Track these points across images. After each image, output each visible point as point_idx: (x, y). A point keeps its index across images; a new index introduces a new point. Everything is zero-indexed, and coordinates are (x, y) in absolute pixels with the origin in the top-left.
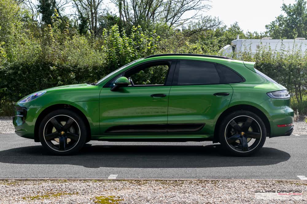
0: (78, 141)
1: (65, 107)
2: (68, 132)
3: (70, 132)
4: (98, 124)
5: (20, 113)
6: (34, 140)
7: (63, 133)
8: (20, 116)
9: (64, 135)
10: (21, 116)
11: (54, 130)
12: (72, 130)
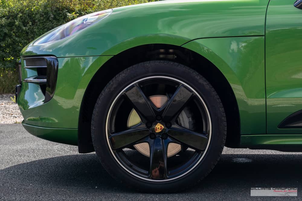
0: (204, 150)
1: (161, 56)
2: (175, 126)
3: (180, 125)
4: (260, 102)
5: (35, 73)
6: (77, 147)
7: (159, 127)
8: (36, 80)
9: (163, 134)
10: (41, 80)
11: (134, 119)
12: (185, 120)
